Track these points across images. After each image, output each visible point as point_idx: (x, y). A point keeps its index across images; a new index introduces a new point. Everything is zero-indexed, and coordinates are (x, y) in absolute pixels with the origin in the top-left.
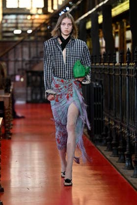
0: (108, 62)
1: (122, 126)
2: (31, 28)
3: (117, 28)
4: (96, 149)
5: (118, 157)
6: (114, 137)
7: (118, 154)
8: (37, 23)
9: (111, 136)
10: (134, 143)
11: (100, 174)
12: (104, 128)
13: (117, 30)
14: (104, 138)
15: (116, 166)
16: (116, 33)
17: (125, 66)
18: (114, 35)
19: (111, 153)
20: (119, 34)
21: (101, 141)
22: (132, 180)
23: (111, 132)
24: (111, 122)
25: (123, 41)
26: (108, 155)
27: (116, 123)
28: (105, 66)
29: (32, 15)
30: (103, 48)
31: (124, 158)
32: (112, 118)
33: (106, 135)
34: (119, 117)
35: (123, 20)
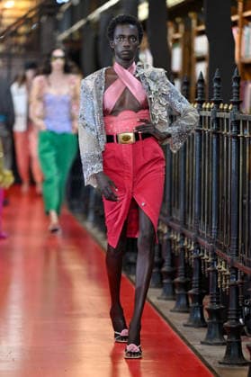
1: (183, 235)
3: (177, 31)
5: (174, 299)
6: (167, 258)
7: (174, 294)
8: (9, 17)
9: (160, 255)
10: (209, 272)
13: (178, 36)
15: (170, 319)
16: (176, 41)
18: (171, 44)
19: (159, 292)
20: (180, 44)
23: (160, 246)
24: (161, 228)
25: (190, 59)
26: (154, 296)
27: (170, 228)
31: (188, 303)
32: (164, 219)
34: (178, 215)
35: (192, 15)
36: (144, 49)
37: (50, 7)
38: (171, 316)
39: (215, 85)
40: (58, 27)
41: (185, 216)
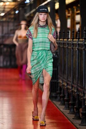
0: (63, 38)
1: (72, 86)
2: (3, 11)
3: (69, 13)
4: (53, 103)
5: (69, 109)
6: (66, 95)
7: (69, 107)
8: (8, 8)
9: (64, 94)
10: (82, 99)
11: (55, 123)
12: (59, 88)
13: (69, 15)
14: (58, 95)
15: (67, 116)
17: (76, 41)
18: (67, 17)
19: (63, 107)
20: (70, 18)
21: (56, 97)
22: (80, 127)
23: (64, 90)
24: (64, 84)
25: (74, 23)
26: (62, 108)
27: (67, 84)
28: (60, 41)
29: (4, 2)
30: (58, 27)
32: (65, 80)
33: (60, 93)
34: (70, 79)
35: (74, 7)
36: (57, 20)
37: (22, 4)
38: (68, 115)
39: (84, 32)
40: (25, 12)
41: (73, 79)
